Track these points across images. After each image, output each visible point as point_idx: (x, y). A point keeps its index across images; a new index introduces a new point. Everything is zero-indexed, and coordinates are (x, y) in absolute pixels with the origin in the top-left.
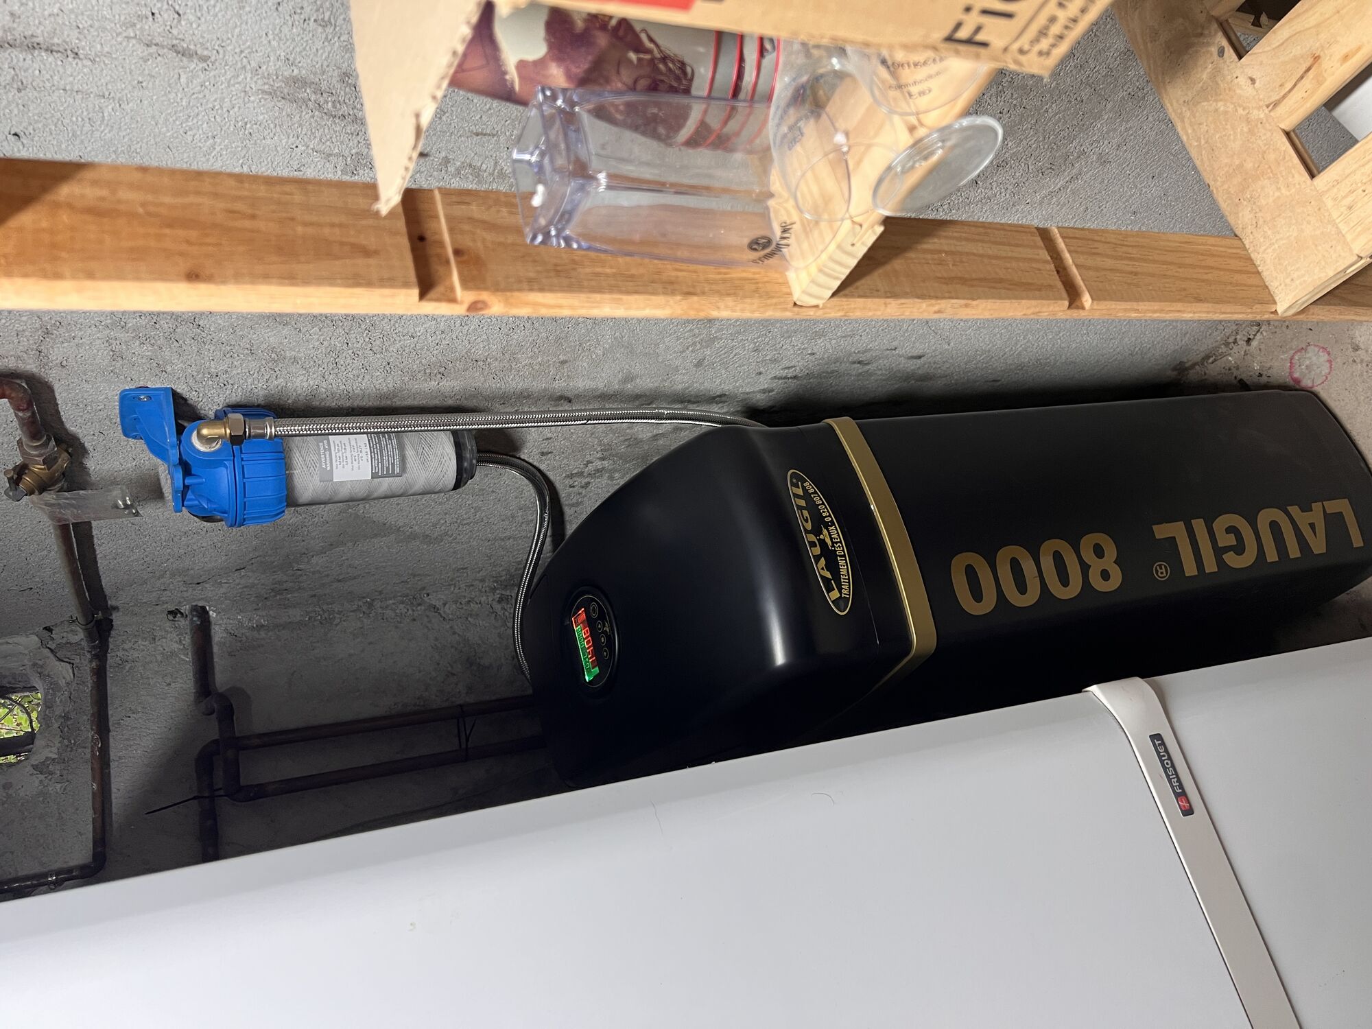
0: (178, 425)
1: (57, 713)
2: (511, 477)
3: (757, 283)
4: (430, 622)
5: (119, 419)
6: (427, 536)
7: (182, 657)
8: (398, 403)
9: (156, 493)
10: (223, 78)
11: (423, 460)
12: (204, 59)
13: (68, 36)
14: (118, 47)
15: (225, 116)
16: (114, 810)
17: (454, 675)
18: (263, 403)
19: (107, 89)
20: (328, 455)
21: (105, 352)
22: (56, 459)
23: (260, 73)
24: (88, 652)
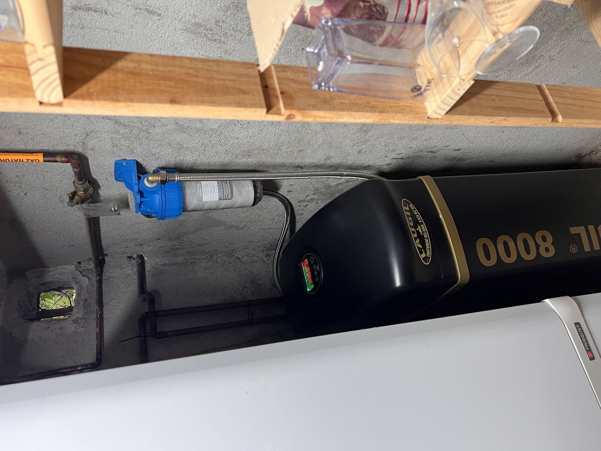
0: (138, 176)
1: (82, 299)
2: (275, 201)
3: (411, 108)
4: (237, 264)
5: (113, 173)
6: (238, 227)
7: (133, 276)
8: (229, 168)
9: (126, 205)
10: (166, 24)
11: (240, 193)
12: (159, 15)
13: (103, 5)
14: (124, 9)
15: (166, 40)
16: (105, 340)
17: (246, 287)
18: (173, 167)
19: (118, 29)
20: (201, 190)
21: (110, 144)
22: (88, 190)
23: (182, 21)
24: (95, 273)
